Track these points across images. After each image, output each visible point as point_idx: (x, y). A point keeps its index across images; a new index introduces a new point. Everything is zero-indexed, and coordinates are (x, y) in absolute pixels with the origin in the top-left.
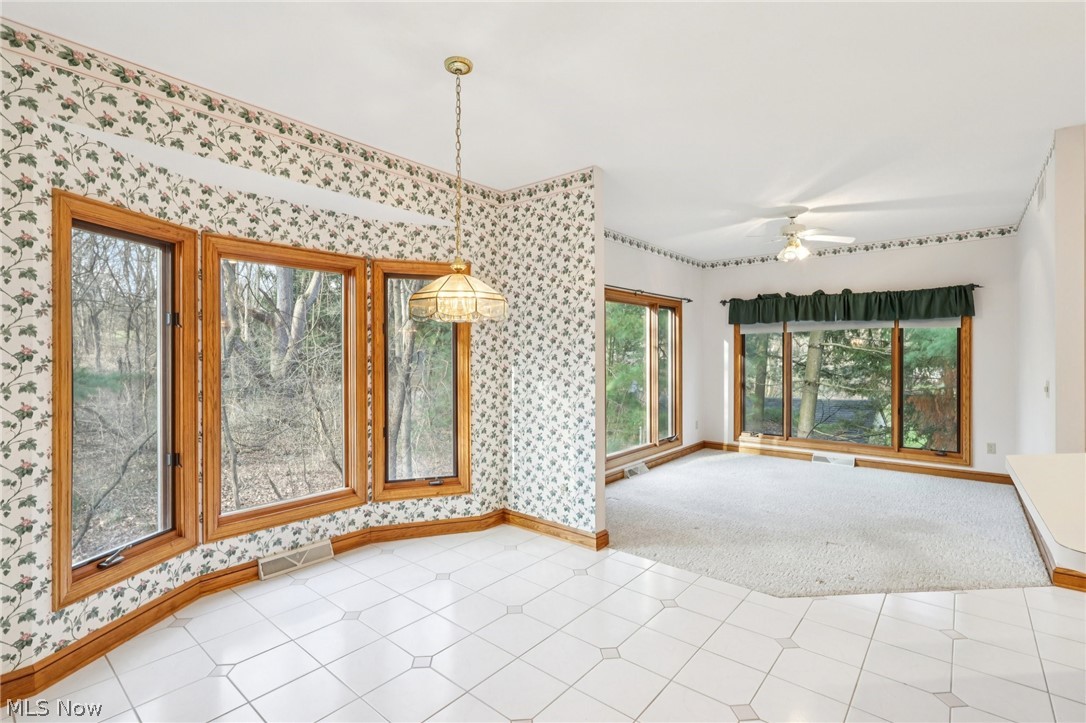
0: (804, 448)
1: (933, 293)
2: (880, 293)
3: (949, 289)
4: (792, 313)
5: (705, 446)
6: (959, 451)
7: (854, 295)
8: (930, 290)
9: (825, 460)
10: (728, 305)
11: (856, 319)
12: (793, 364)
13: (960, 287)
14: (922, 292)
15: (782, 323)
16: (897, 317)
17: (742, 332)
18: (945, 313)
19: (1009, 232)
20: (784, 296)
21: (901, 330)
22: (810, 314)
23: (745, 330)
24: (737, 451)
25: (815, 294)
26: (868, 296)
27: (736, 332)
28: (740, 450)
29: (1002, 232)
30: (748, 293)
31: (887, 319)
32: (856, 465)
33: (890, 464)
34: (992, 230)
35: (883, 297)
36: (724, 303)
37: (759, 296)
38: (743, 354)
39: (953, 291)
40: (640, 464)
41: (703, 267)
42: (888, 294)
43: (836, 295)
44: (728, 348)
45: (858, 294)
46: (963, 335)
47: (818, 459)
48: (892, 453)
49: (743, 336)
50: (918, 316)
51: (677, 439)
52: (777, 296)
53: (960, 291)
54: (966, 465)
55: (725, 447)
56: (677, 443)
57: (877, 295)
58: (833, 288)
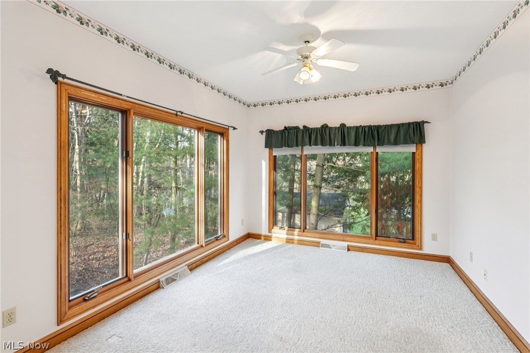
0: (315, 237)
1: (399, 126)
2: (365, 127)
3: (409, 124)
4: (307, 140)
5: (250, 237)
6: (413, 239)
7: (348, 127)
8: (397, 125)
9: (328, 246)
10: (264, 134)
11: (349, 145)
12: (308, 175)
13: (416, 122)
14: (391, 126)
15: (300, 147)
16: (376, 144)
17: (274, 154)
18: (407, 141)
19: (446, 84)
20: (301, 128)
21: (377, 153)
22: (319, 141)
23: (277, 152)
24: (271, 240)
25: (322, 126)
26: (357, 128)
27: (270, 153)
28: (273, 239)
29: (442, 85)
30: (278, 125)
31: (369, 145)
32: (349, 250)
33: (370, 248)
34: (436, 83)
35: (367, 129)
36: (262, 132)
37: (285, 127)
38: (275, 170)
39: (412, 126)
40: (183, 267)
41: (248, 106)
42: (370, 127)
43: (336, 128)
44: (265, 165)
45: (351, 127)
46: (417, 157)
47: (324, 246)
48: (372, 241)
49: (275, 157)
50: (389, 143)
51: (224, 236)
52: (297, 128)
53: (416, 125)
54: (418, 249)
55: (262, 238)
56: (224, 240)
57: (363, 128)
58: (334, 123)
